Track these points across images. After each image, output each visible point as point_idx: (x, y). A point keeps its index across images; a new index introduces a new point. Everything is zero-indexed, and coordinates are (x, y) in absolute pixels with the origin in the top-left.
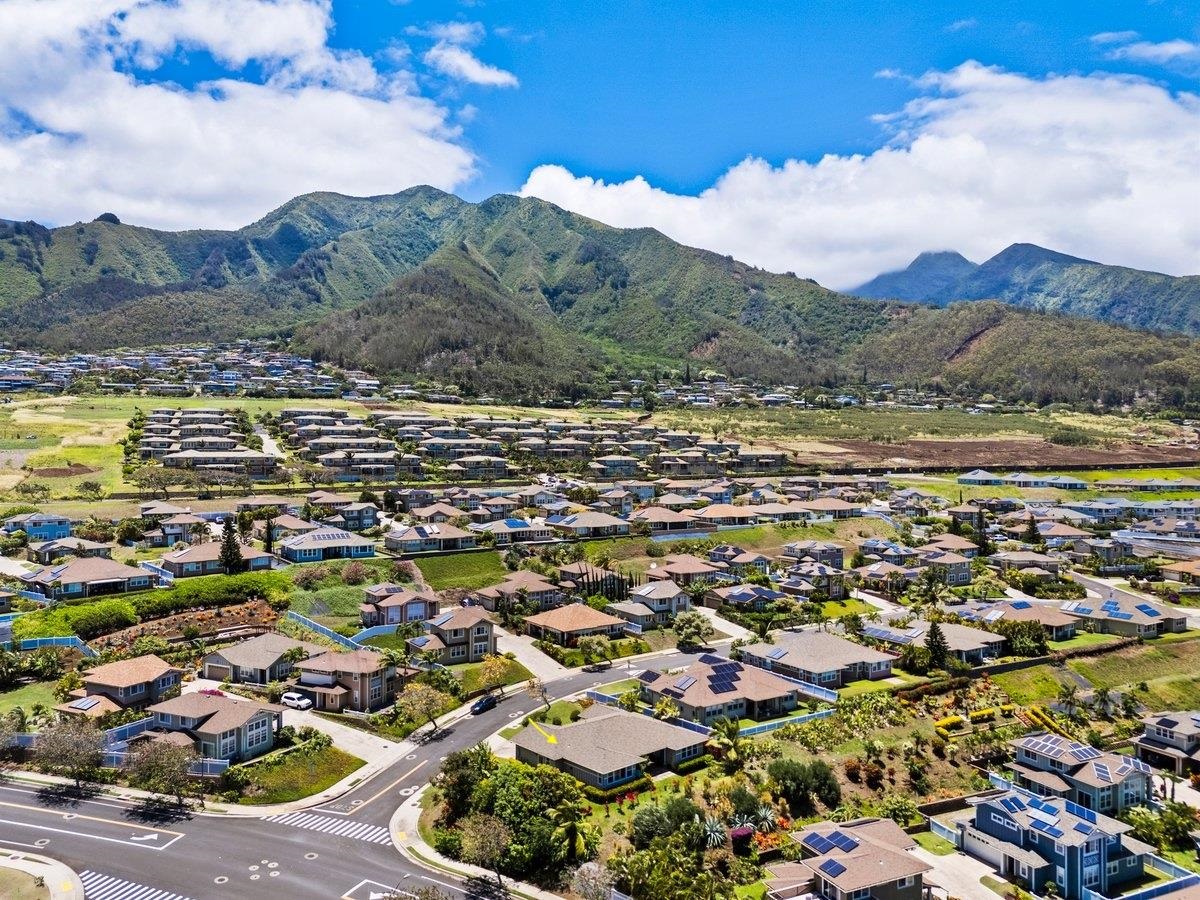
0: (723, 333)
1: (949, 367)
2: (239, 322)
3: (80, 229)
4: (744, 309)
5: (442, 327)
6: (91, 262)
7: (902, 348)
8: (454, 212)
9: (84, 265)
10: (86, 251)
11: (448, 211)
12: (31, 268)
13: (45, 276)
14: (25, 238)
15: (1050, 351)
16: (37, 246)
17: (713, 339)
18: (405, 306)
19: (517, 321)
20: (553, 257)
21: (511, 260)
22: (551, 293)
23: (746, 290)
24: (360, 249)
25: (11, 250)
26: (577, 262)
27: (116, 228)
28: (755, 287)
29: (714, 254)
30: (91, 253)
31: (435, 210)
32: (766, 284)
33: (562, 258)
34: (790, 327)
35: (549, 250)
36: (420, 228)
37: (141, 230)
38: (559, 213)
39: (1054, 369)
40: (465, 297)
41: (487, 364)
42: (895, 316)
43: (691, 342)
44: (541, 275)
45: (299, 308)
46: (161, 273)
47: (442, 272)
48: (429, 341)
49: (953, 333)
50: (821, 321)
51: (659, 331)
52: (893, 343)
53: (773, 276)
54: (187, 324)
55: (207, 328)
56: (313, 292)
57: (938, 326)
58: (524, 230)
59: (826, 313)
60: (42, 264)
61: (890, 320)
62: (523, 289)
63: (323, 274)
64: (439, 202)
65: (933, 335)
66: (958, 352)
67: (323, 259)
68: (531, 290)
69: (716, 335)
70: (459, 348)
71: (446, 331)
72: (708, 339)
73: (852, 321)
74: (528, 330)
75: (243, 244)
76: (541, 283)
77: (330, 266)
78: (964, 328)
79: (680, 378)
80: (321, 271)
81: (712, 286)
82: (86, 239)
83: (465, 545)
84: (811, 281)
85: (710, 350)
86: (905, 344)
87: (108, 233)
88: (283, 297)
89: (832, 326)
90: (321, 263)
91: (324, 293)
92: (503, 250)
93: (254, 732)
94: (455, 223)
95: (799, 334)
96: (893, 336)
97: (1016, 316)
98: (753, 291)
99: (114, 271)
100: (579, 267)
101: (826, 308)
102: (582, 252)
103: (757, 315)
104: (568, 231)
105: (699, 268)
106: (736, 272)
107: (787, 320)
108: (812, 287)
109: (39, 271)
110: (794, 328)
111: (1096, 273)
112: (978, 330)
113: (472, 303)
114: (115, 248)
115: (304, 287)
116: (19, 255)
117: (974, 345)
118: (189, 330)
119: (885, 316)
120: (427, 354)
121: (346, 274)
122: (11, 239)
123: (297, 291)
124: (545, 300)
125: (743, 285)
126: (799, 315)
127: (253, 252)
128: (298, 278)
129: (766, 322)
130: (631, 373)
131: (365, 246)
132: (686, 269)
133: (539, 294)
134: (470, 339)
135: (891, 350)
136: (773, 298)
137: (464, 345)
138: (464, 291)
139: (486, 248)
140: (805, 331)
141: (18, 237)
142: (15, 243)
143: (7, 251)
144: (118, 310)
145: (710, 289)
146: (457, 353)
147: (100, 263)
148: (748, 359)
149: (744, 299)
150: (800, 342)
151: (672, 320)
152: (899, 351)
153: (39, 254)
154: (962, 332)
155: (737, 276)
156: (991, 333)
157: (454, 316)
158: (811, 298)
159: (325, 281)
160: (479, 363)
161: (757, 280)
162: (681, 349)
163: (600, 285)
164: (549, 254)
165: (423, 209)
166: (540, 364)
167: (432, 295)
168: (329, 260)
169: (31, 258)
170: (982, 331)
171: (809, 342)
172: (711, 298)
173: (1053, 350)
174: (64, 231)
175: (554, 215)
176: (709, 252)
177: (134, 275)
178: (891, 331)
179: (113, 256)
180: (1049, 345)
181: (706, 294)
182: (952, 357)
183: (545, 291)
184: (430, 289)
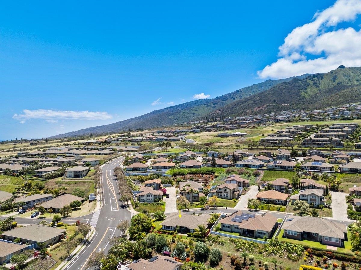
3: (332, 72)
6: (334, 82)
9: (332, 83)
10: (333, 79)
12: (317, 86)
14: (316, 78)
16: (319, 80)
25: (311, 82)
27: (343, 69)
60: (320, 85)
82: (333, 75)
83: (288, 168)
87: (342, 72)
93: (149, 197)
99: (341, 83)
109: (319, 87)
114: (342, 76)
116: (314, 84)
141: (314, 78)
142: (313, 80)
143: (310, 83)
147: (337, 81)
153: (319, 82)
169: (317, 84)
174: (327, 74)
177: (348, 83)
179: (341, 78)
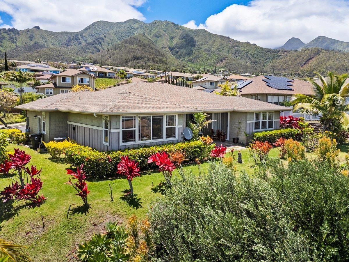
0: (227, 59)
1: (301, 69)
2: (73, 56)
3: (28, 30)
4: (233, 53)
5: (135, 53)
6: (31, 40)
7: (286, 63)
8: (142, 26)
9: (29, 41)
11: (140, 26)
12: (13, 42)
13: (18, 44)
14: (11, 33)
15: (337, 62)
16: (15, 35)
17: (223, 61)
18: (123, 48)
19: (159, 53)
20: (172, 38)
21: (159, 39)
22: (172, 49)
23: (234, 47)
24: (113, 37)
25: (7, 36)
26: (180, 39)
27: (39, 30)
28: (236, 46)
29: (223, 36)
30: (31, 38)
31: (136, 26)
32: (240, 46)
33: (175, 38)
34: (248, 58)
35: (171, 36)
36: (132, 31)
37: (47, 31)
38: (174, 25)
39: (339, 67)
40: (143, 45)
41: (148, 64)
42: (282, 54)
43: (216, 62)
44: (168, 43)
45: (93, 53)
46: (53, 44)
47: (136, 38)
48: (130, 57)
49: (303, 58)
50: (258, 57)
51: (206, 59)
52: (282, 62)
53: (243, 43)
54: (58, 56)
55: (64, 58)
56: (98, 49)
57: (298, 56)
58: (163, 30)
59: (260, 54)
60: (17, 41)
61: (281, 56)
62: (163, 47)
63: (101, 44)
64: (138, 24)
65: (296, 59)
66: (304, 64)
67: (101, 39)
68: (165, 48)
69: (224, 59)
70: (139, 59)
71: (135, 54)
72: (222, 60)
73: (268, 56)
74: (163, 55)
75: (77, 35)
76: (168, 46)
77: (103, 42)
78: (307, 56)
79: (213, 71)
80: (100, 43)
81: (223, 46)
82: (30, 33)
84: (255, 44)
85: (222, 64)
86: (286, 62)
87: (37, 32)
88: (88, 50)
89: (262, 58)
90: (100, 40)
91: (101, 49)
92: (157, 36)
94: (142, 29)
95: (251, 60)
96: (282, 60)
97: (325, 51)
98: (236, 48)
99: (38, 43)
100: (180, 40)
101: (260, 53)
102: (181, 36)
103: (237, 55)
104: (177, 30)
105: (219, 41)
106: (230, 42)
107: (247, 56)
108: (255, 46)
109: (16, 43)
110: (249, 59)
111: (346, 45)
112: (311, 57)
113: (144, 46)
114: (38, 36)
115: (95, 48)
116: (10, 38)
117: (310, 62)
118: (58, 58)
119: (279, 54)
120: (129, 61)
121: (108, 44)
122: (7, 33)
123: (93, 48)
124: (170, 51)
125: (233, 46)
126: (251, 55)
127: (81, 38)
128: (93, 45)
129: (240, 57)
130: (196, 69)
131: (114, 36)
132: (214, 41)
133: (167, 49)
134: (143, 56)
135: (282, 64)
136: (242, 50)
137: (142, 58)
138: (142, 43)
139: (151, 36)
140: (253, 60)
141: (9, 33)
142: (8, 34)
144: (36, 52)
145: (222, 47)
146: (139, 61)
147: (34, 41)
148: (235, 66)
149: (233, 50)
150: (251, 62)
151: (210, 56)
152: (284, 64)
153: (16, 38)
154: (306, 58)
155: (231, 43)
156: (316, 57)
157: (139, 50)
158: (255, 50)
159: (102, 46)
160: (146, 63)
161: (237, 44)
162: (213, 64)
163: (187, 46)
164: (171, 37)
165: (133, 26)
166: (166, 64)
167: (132, 45)
168: (103, 39)
169: (13, 39)
170: (313, 57)
171: (254, 63)
172: (222, 50)
173: (339, 61)
174: (23, 31)
175: (173, 25)
176: (222, 36)
177: (44, 44)
178: (281, 59)
179: (38, 39)
180: (337, 60)
181: (221, 48)
182: (303, 66)
183: (170, 48)
184: (132, 43)
